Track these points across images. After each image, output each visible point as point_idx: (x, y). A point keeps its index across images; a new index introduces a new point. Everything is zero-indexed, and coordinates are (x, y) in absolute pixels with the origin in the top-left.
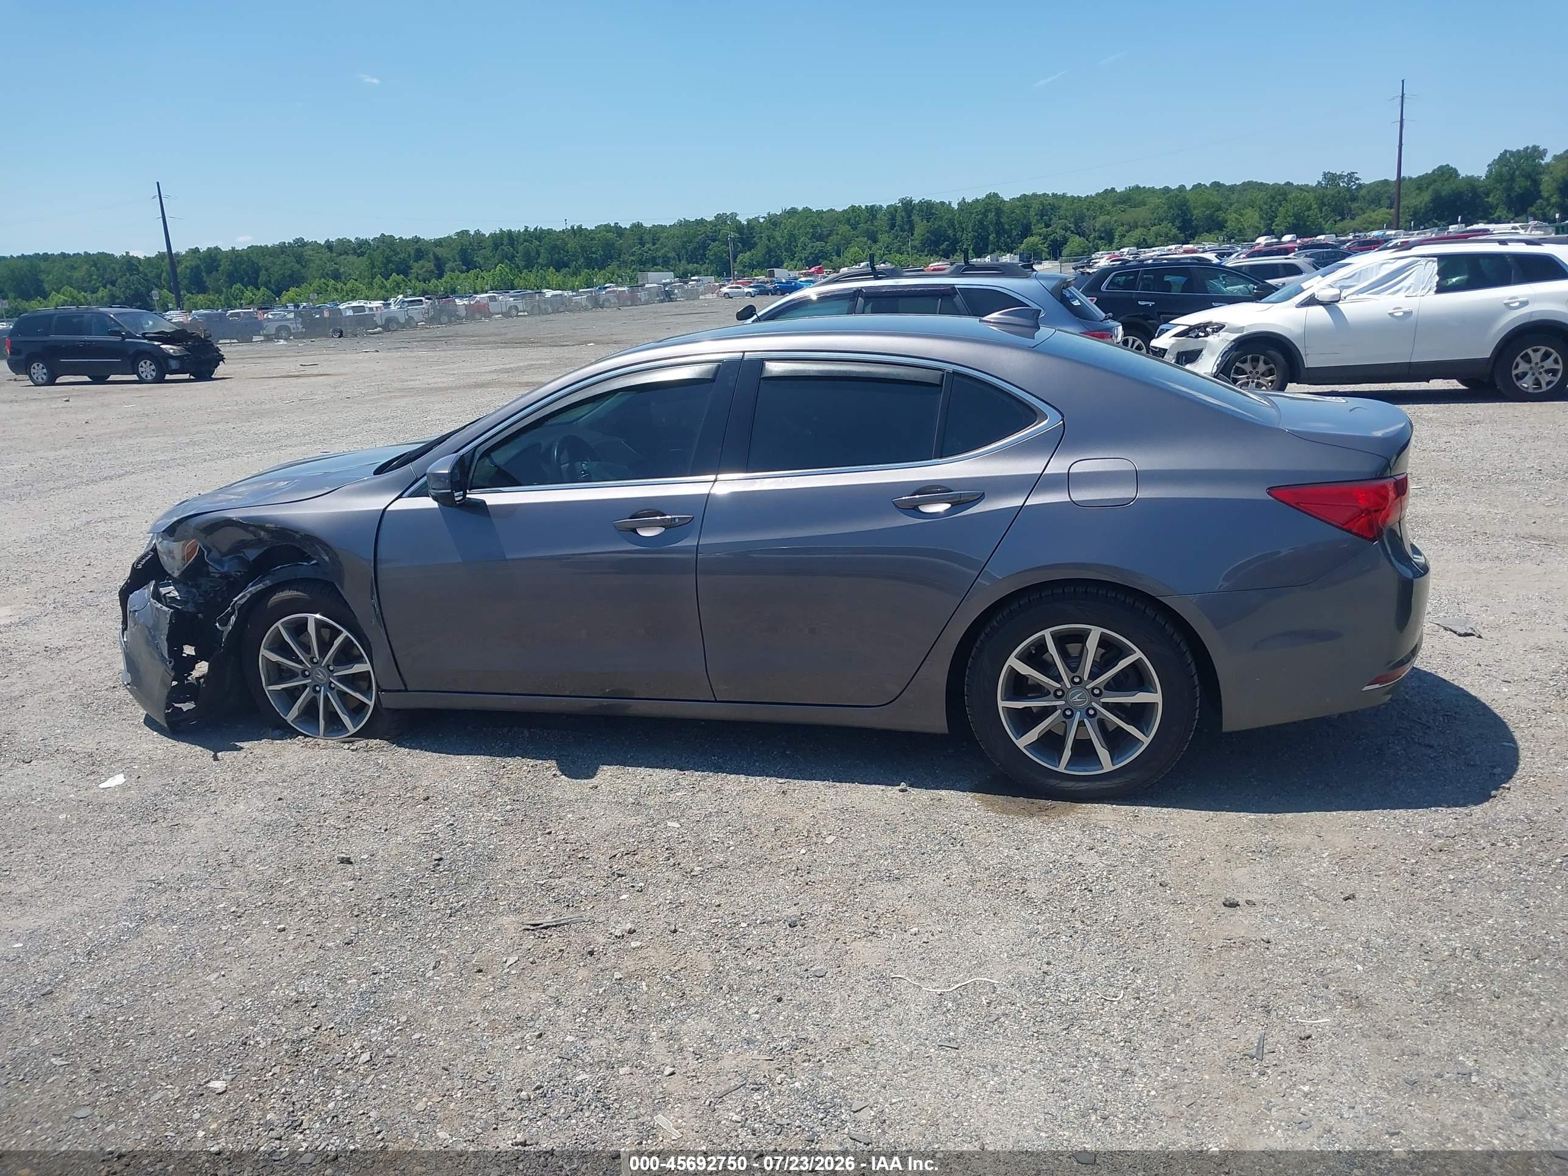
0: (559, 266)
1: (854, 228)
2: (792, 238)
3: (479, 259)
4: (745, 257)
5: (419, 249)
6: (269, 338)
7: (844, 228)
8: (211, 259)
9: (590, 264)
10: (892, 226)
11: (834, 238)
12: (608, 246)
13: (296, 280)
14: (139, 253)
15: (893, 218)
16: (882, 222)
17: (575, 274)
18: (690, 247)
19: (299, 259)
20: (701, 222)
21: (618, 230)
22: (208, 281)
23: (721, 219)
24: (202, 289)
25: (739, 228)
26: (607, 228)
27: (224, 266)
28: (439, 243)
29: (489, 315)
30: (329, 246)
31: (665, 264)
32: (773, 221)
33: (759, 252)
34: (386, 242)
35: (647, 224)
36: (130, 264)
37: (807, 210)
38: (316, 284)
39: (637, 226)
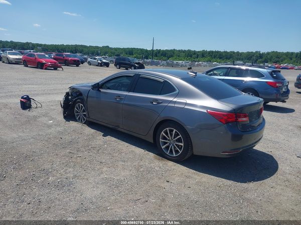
0: (220, 58)
1: (287, 56)
2: (272, 57)
3: (205, 56)
4: (260, 60)
5: (195, 52)
6: (161, 66)
7: (284, 56)
8: (159, 51)
9: (227, 58)
10: (296, 57)
11: (282, 58)
12: (231, 55)
13: (172, 56)
14: (148, 49)
15: (297, 56)
16: (294, 56)
17: (223, 60)
18: (248, 57)
19: (173, 52)
20: (252, 52)
21: (234, 52)
22: (158, 55)
23: (256, 52)
24: (157, 56)
25: (260, 54)
26: (232, 52)
27: (161, 53)
28: (199, 52)
29: (201, 66)
30: (179, 50)
31: (242, 60)
32: (268, 53)
33: (263, 59)
34: (189, 51)
35: (240, 52)
36: (147, 51)
37: (277, 52)
38: (175, 57)
39: (238, 52)
